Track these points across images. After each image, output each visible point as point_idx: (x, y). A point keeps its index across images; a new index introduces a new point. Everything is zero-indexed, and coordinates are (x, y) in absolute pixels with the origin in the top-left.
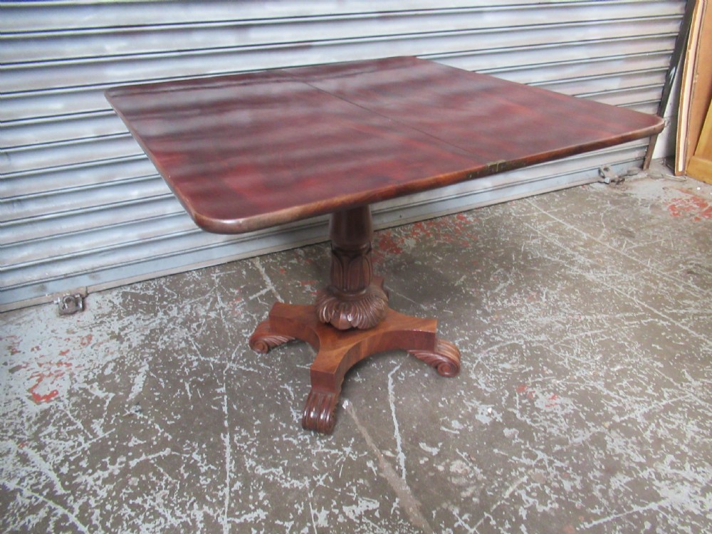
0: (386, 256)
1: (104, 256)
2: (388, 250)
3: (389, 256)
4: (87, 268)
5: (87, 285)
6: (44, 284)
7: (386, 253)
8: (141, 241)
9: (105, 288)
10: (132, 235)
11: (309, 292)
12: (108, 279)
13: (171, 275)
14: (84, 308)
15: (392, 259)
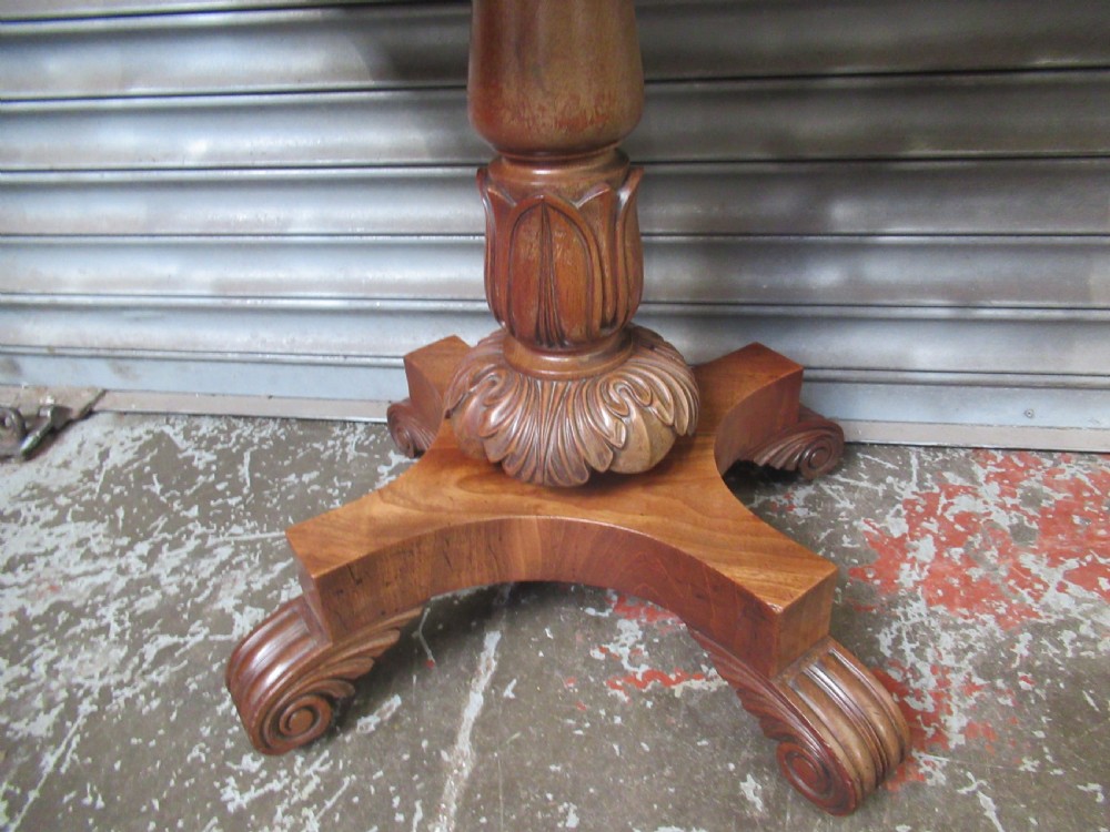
0: (1051, 596)
1: (137, 320)
2: (1072, 563)
3: (1065, 601)
4: (96, 344)
5: (107, 386)
6: (20, 360)
7: (1057, 576)
8: (219, 302)
9: (133, 408)
10: (200, 277)
11: (613, 660)
12: (158, 385)
13: (300, 420)
14: (30, 455)
15: (1073, 624)
